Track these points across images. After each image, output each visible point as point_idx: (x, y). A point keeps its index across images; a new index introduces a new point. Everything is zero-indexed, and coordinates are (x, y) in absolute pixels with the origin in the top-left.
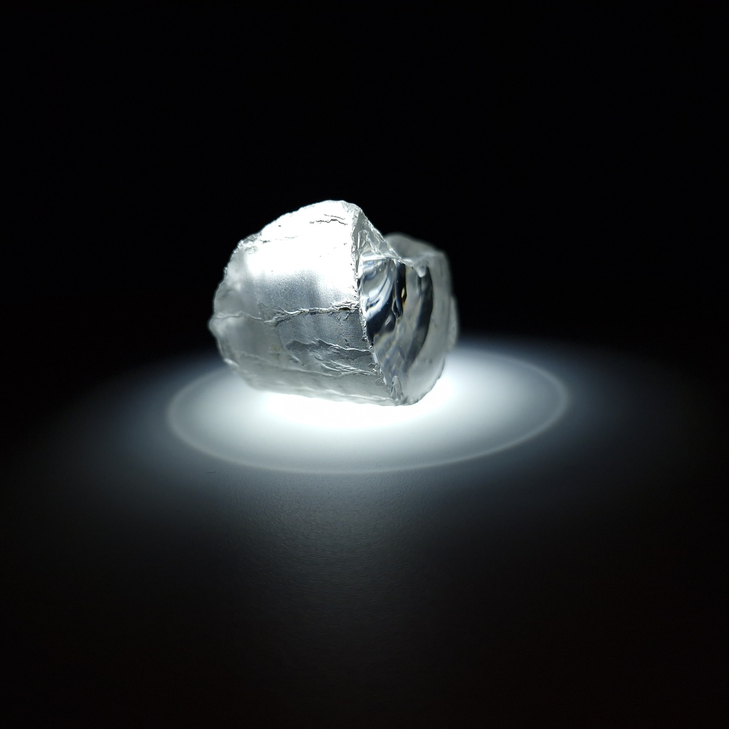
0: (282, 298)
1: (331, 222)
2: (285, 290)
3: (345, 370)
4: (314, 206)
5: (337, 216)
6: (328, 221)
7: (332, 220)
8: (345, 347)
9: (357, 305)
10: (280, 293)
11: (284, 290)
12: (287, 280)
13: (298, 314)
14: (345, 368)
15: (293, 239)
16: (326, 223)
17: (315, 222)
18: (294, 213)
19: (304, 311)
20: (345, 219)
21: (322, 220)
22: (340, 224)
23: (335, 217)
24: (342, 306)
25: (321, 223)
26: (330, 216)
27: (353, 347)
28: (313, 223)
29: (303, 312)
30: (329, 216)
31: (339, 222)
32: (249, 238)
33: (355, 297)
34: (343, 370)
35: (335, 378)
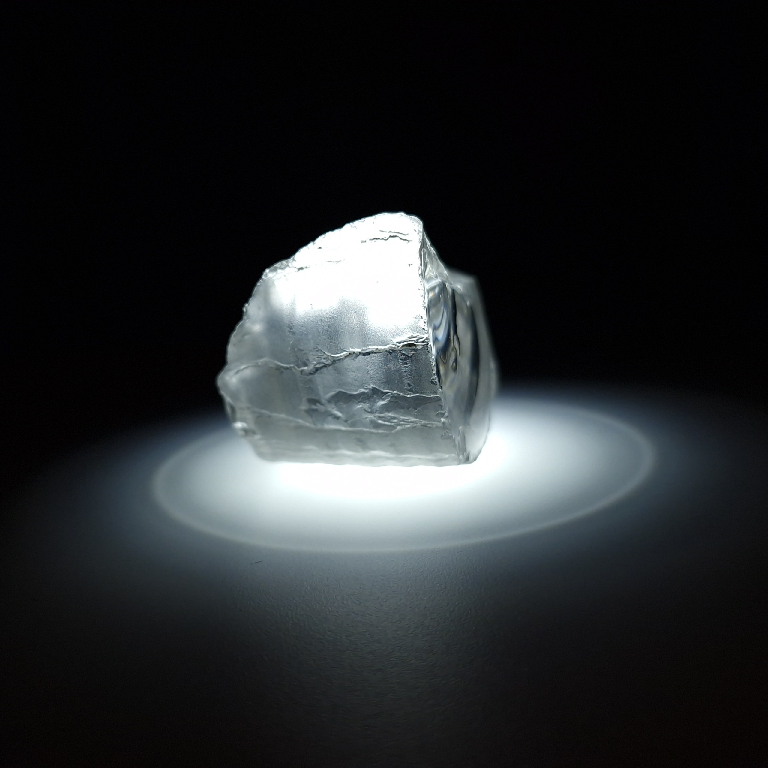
0: (325, 338)
1: (389, 239)
2: (329, 327)
3: (402, 423)
4: (364, 221)
5: (398, 232)
6: (386, 239)
7: (391, 237)
8: (407, 393)
9: (425, 339)
10: (321, 332)
11: (327, 327)
12: (331, 314)
13: (345, 357)
14: (403, 420)
15: (339, 262)
16: (383, 241)
17: (368, 241)
18: (337, 232)
19: (354, 353)
20: (408, 234)
21: (378, 238)
22: (402, 240)
23: (395, 232)
24: (405, 341)
25: (376, 241)
26: (388, 232)
27: (418, 393)
28: (365, 242)
29: (352, 353)
30: (386, 232)
31: (401, 239)
32: (277, 265)
33: (424, 329)
34: (398, 423)
35: (387, 435)
